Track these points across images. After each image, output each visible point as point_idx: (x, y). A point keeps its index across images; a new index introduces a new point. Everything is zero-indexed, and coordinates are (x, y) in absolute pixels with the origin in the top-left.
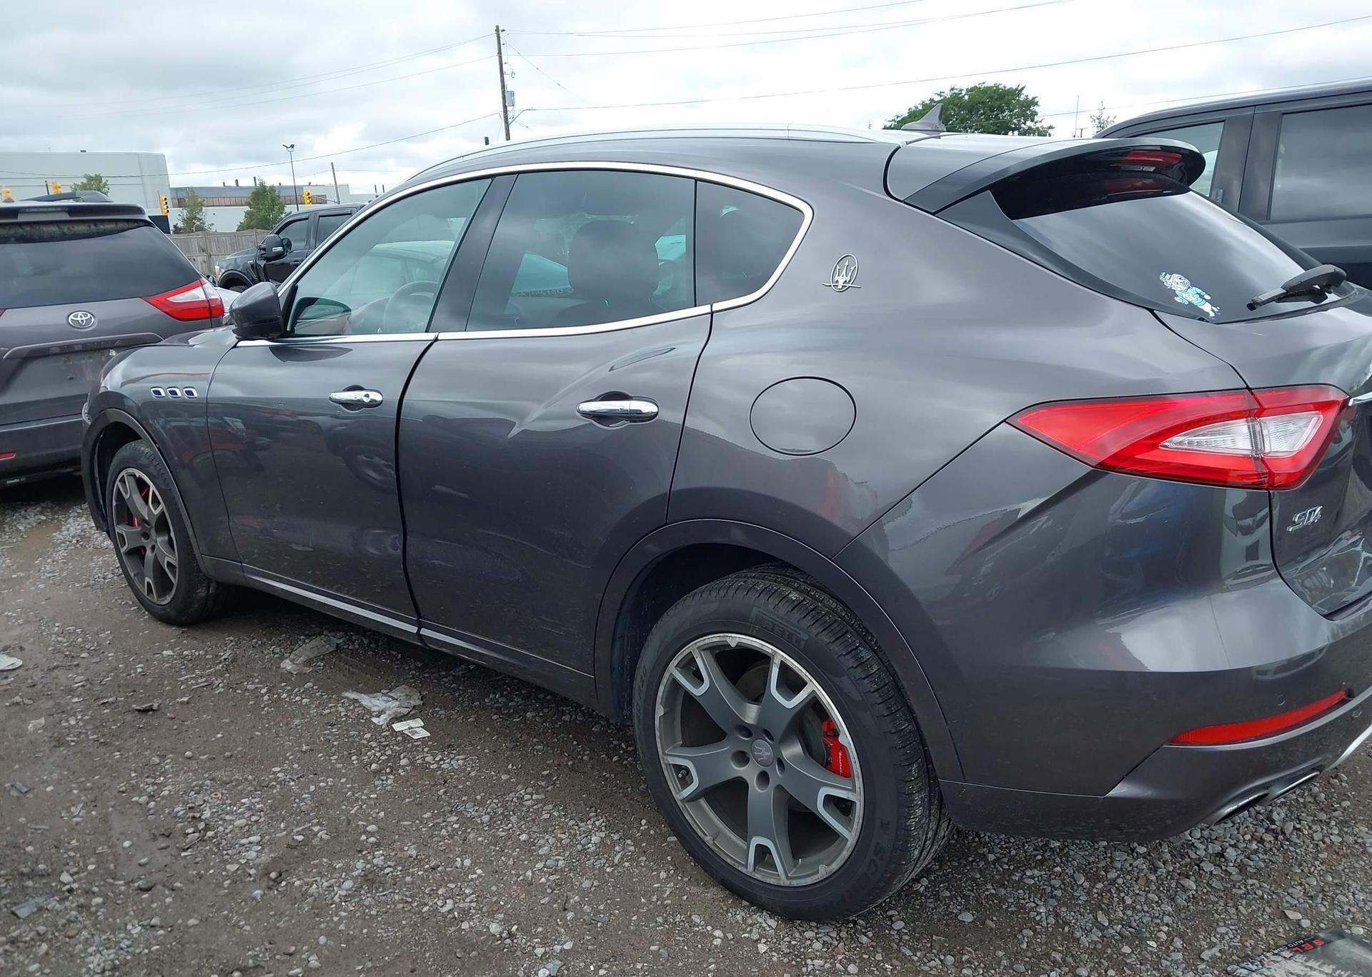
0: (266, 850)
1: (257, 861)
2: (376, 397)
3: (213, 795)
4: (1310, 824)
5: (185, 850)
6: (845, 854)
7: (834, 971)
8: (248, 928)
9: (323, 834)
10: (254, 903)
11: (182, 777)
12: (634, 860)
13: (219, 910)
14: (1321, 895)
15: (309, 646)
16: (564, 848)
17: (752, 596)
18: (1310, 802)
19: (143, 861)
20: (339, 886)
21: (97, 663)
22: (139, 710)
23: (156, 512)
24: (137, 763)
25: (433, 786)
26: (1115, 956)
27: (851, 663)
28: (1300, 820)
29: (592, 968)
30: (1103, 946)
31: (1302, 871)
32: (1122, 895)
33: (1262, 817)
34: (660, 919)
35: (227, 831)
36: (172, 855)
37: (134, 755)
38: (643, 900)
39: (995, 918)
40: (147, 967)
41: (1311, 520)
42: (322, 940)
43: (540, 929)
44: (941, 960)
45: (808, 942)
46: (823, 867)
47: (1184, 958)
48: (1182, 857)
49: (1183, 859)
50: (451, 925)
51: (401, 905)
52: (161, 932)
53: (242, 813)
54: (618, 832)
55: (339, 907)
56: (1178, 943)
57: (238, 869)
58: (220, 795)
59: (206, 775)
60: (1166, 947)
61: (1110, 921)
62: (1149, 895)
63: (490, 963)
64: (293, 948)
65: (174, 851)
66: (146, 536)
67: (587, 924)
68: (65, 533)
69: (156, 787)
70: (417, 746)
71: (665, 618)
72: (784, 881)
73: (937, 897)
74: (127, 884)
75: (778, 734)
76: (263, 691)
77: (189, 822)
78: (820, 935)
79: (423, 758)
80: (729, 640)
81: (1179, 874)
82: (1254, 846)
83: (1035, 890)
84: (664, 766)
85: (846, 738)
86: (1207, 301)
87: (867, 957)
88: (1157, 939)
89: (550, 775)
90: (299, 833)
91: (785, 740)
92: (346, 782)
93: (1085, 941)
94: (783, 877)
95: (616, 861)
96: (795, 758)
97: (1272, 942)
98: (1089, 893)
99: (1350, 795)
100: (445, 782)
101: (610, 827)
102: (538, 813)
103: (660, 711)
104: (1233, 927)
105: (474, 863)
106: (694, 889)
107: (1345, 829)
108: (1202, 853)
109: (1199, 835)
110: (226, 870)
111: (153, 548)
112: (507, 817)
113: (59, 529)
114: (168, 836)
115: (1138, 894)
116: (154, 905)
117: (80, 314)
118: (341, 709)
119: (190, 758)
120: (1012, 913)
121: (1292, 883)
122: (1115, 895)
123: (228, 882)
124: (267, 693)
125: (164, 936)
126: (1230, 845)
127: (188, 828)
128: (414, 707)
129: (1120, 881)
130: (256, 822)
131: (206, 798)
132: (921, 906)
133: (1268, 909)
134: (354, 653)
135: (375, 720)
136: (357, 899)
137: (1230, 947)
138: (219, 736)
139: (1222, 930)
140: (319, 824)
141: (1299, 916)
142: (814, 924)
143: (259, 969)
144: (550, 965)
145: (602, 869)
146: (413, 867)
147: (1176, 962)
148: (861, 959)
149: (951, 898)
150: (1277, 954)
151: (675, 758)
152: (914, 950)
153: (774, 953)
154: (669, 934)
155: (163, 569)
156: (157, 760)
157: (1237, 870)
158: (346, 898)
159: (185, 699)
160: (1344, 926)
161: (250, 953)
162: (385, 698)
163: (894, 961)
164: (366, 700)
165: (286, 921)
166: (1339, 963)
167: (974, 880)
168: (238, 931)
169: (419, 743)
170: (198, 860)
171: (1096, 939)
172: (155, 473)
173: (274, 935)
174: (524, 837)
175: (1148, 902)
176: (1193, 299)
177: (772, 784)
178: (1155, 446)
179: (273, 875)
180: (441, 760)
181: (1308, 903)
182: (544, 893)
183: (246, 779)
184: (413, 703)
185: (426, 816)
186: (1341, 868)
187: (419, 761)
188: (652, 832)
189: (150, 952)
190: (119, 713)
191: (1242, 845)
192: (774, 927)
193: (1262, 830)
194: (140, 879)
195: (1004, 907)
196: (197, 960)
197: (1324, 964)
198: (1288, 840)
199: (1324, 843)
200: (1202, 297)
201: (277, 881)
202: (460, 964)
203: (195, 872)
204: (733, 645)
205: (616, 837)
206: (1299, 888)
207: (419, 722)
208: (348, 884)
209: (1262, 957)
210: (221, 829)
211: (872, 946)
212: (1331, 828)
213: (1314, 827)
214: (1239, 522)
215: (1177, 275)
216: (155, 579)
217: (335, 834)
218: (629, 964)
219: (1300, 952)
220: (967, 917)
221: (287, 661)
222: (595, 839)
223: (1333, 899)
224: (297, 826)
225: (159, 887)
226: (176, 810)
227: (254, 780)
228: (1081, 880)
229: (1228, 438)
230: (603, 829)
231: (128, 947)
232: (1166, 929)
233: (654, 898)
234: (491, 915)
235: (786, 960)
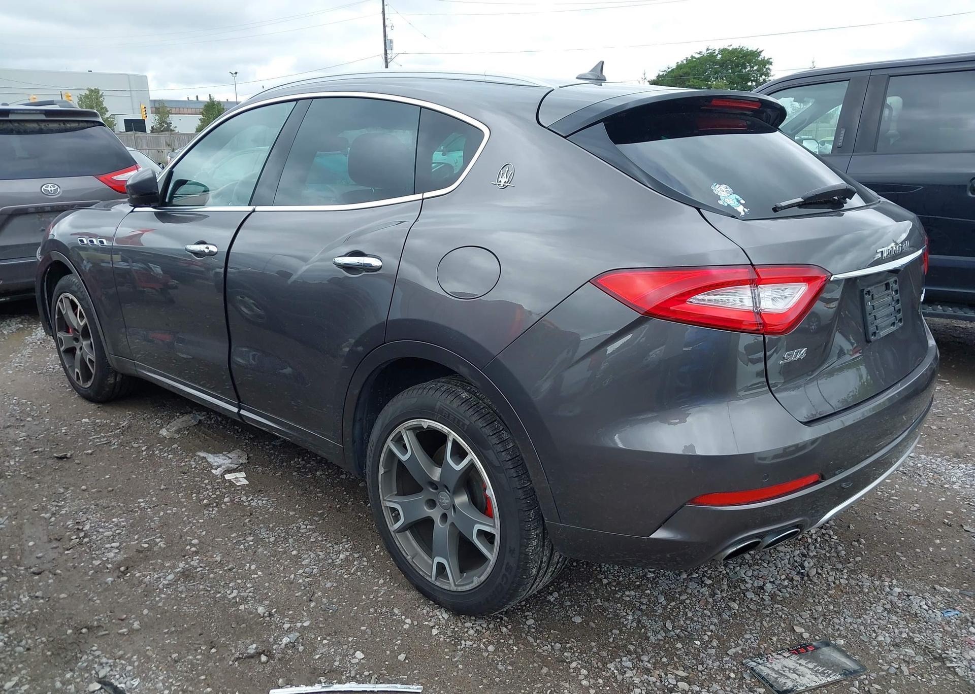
0: (122, 553)
1: (115, 559)
2: (213, 249)
3: (94, 515)
4: (829, 571)
5: (68, 550)
6: (489, 570)
7: (479, 649)
8: (98, 601)
9: (162, 544)
10: (106, 586)
11: (77, 502)
12: (365, 571)
13: (82, 589)
14: (822, 618)
15: (181, 420)
16: (320, 561)
17: (438, 394)
18: (834, 556)
19: (40, 555)
20: (165, 578)
21: (36, 425)
22: (57, 457)
23: (82, 324)
24: (48, 492)
25: (243, 516)
26: (670, 649)
27: (494, 440)
28: (823, 568)
29: (319, 639)
30: (664, 643)
31: (814, 601)
32: (687, 610)
33: (796, 564)
34: (372, 610)
35: (98, 539)
36: (59, 553)
37: (48, 487)
38: (364, 597)
39: (596, 621)
40: (27, 622)
41: (798, 357)
42: (145, 612)
43: (291, 612)
44: (552, 646)
45: (466, 630)
46: (477, 578)
47: (716, 653)
48: (735, 588)
49: (735, 589)
50: (233, 606)
51: (203, 592)
52: (42, 601)
53: (111, 528)
54: (359, 552)
55: (161, 591)
56: (715, 643)
57: (100, 564)
58: (99, 515)
59: (92, 502)
60: (706, 645)
61: (674, 627)
62: (705, 611)
63: (253, 632)
64: (125, 616)
65: (61, 550)
66: (77, 340)
67: (323, 611)
68: (33, 337)
69: (57, 508)
70: (238, 490)
71: (386, 408)
72: (453, 588)
73: (561, 605)
74: (26, 569)
75: (451, 487)
76: (143, 449)
77: (74, 532)
78: (475, 626)
79: (240, 498)
80: (423, 424)
81: (729, 599)
82: (786, 583)
83: (630, 605)
84: (383, 508)
85: (490, 492)
86: (741, 204)
87: (503, 641)
88: (701, 640)
89: (323, 514)
90: (146, 543)
91: (456, 492)
92: (185, 511)
93: (653, 639)
94: (453, 584)
95: (352, 571)
96: (462, 504)
97: (779, 646)
98: (665, 608)
99: (863, 553)
100: (251, 514)
101: (354, 549)
102: (308, 537)
103: (382, 471)
104: (755, 635)
105: (258, 568)
106: (400, 592)
107: (852, 576)
108: (749, 586)
109: (750, 574)
110: (92, 564)
111: (81, 348)
112: (286, 539)
113: (30, 334)
114: (59, 540)
115: (697, 611)
116: (41, 584)
117: (50, 185)
118: (192, 463)
119: (84, 490)
120: (609, 618)
121: (805, 608)
122: (682, 610)
123: (92, 572)
124: (146, 450)
125: (43, 603)
126: (770, 582)
127: (73, 535)
128: (242, 464)
129: (688, 601)
130: (119, 534)
131: (89, 517)
132: (549, 610)
133: (783, 625)
134: (210, 427)
135: (213, 471)
136: (174, 587)
137: (750, 647)
138: (108, 476)
139: (747, 636)
140: (161, 537)
141: (803, 630)
142: (473, 618)
143: (100, 628)
144: (291, 636)
145: (341, 575)
146: (217, 568)
147: (710, 655)
148: (499, 642)
149: (570, 607)
150: (780, 654)
151: (390, 503)
152: (536, 639)
153: (442, 636)
154: (376, 619)
155: (86, 363)
156: (62, 490)
157: (770, 598)
158: (167, 586)
159: (90, 451)
160: (831, 639)
161: (96, 617)
162: (224, 457)
163: (520, 645)
164: (211, 458)
165: (125, 598)
166: (820, 662)
167: (589, 595)
168: (91, 603)
169: (240, 488)
170: (75, 556)
171: (660, 638)
172: (81, 297)
173: (114, 607)
174: (294, 553)
175: (703, 616)
176: (732, 202)
177: (449, 521)
178: (684, 302)
179: (122, 569)
180: (251, 500)
181: (812, 623)
182: (299, 589)
183: (119, 506)
184: (241, 461)
185: (233, 536)
186: (841, 601)
187: (236, 500)
188: (382, 554)
189: (32, 613)
190: (44, 459)
191: (777, 582)
192: (446, 618)
193: (794, 573)
194: (35, 566)
195: (605, 614)
196: (61, 620)
197: (810, 662)
198: (811, 580)
199: (834, 583)
200: (738, 201)
201: (124, 573)
202: (232, 632)
203: (71, 564)
204: (425, 427)
205: (356, 556)
206: (809, 612)
207: (243, 474)
208: (171, 577)
209: (769, 655)
210: (94, 537)
211: (509, 635)
212: (843, 575)
213: (831, 574)
214: (750, 357)
215: (724, 186)
216: (81, 370)
217: (170, 544)
218: (344, 638)
219: (796, 654)
220: (578, 620)
221: (164, 429)
222: (342, 556)
223: (830, 620)
224: (146, 538)
225: (47, 572)
226: (67, 524)
227: (124, 506)
228: (662, 599)
229: (737, 298)
230: (349, 550)
231: (17, 609)
232: (709, 633)
233: (372, 596)
234: (260, 602)
235: (448, 640)
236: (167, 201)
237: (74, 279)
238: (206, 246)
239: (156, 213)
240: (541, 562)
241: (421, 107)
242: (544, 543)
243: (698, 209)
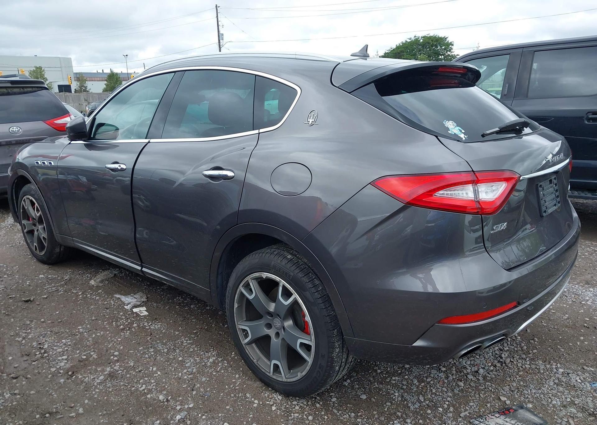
0: (69, 362)
1: (64, 367)
2: (124, 167)
3: (50, 338)
4: (518, 359)
5: (34, 362)
6: (308, 368)
7: (302, 419)
8: (55, 395)
9: (95, 356)
10: (60, 385)
11: (38, 330)
12: (226, 369)
13: (45, 387)
14: (517, 390)
15: (103, 274)
16: (197, 364)
17: (272, 256)
18: (519, 350)
19: (16, 365)
20: (98, 378)
21: (10, 280)
22: (25, 301)
23: (38, 215)
24: (20, 324)
25: (146, 336)
26: (424, 414)
27: (310, 285)
28: (513, 357)
29: (200, 415)
30: (420, 410)
31: (510, 379)
32: (432, 388)
33: (497, 356)
34: (232, 395)
35: (53, 354)
36: (28, 364)
37: (19, 320)
38: (227, 387)
39: (376, 398)
40: (9, 411)
41: (502, 228)
42: (86, 401)
43: (180, 398)
44: (349, 415)
45: (294, 406)
46: (300, 374)
47: (453, 416)
48: (461, 372)
49: (461, 373)
50: (143, 395)
51: (123, 387)
52: (18, 396)
53: (61, 346)
54: (221, 357)
55: (96, 387)
56: (451, 409)
57: (55, 370)
58: (53, 338)
59: (49, 330)
60: (446, 411)
61: (425, 399)
62: (443, 388)
63: (157, 412)
64: (73, 405)
65: (30, 362)
66: (35, 225)
67: (201, 397)
68: (6, 223)
69: (26, 334)
70: (142, 319)
71: (238, 266)
72: (285, 380)
73: (353, 387)
74: (8, 375)
75: (282, 316)
76: (80, 293)
77: (38, 350)
78: (299, 403)
79: (143, 324)
80: (262, 275)
81: (457, 380)
82: (492, 368)
83: (395, 386)
84: (237, 329)
85: (308, 318)
86: (463, 133)
87: (318, 413)
88: (443, 407)
89: (197, 333)
90: (84, 355)
91: (285, 319)
92: (109, 334)
93: (412, 408)
94: (284, 378)
95: (218, 370)
96: (289, 326)
97: (492, 410)
98: (418, 387)
99: (537, 347)
100: (151, 334)
101: (218, 355)
102: (189, 348)
103: (236, 306)
104: (476, 403)
105: (158, 369)
106: (250, 382)
107: (533, 362)
108: (469, 371)
109: (469, 363)
110: (50, 370)
111: (38, 230)
112: (175, 350)
113: (4, 221)
114: (28, 355)
115: (438, 388)
116: (17, 385)
117: (15, 128)
118: (112, 302)
119: (43, 322)
120: (384, 395)
121: (505, 384)
122: (429, 388)
123: (50, 376)
124: (81, 294)
125: (19, 398)
126: (482, 368)
127: (37, 352)
128: (143, 302)
129: (432, 382)
130: (67, 350)
131: (47, 340)
132: (345, 392)
133: (493, 396)
134: (122, 278)
135: (126, 307)
136: (104, 384)
137: (474, 411)
138: (57, 312)
139: (471, 404)
140: (94, 351)
141: (506, 399)
142: (298, 398)
143: (58, 413)
144: (182, 414)
145: (211, 373)
146: (131, 371)
147: (449, 418)
148: (315, 414)
149: (358, 389)
150: (493, 415)
151: (243, 326)
152: (338, 410)
153: (278, 411)
154: (235, 401)
155: (41, 240)
156: (28, 322)
157: (483, 378)
158: (99, 384)
159: (45, 296)
160: (524, 404)
161: (55, 406)
162: (132, 298)
163: (329, 415)
164: (123, 298)
165: (72, 393)
166: (519, 420)
167: (370, 381)
168: (51, 397)
169: (143, 317)
170: (39, 366)
171: (417, 407)
172: (37, 198)
173: (66, 399)
174: (180, 359)
175: (442, 391)
176: (457, 132)
177: (281, 337)
178: (431, 195)
179: (70, 373)
180: (151, 325)
181: (511, 394)
182: (185, 383)
183: (66, 332)
184: (143, 300)
185: (140, 349)
186: (527, 379)
187: (141, 325)
188: (236, 358)
189: (12, 405)
190: (16, 302)
191: (486, 368)
192: (280, 399)
193: (496, 361)
194: (14, 373)
195: (381, 393)
196: (32, 409)
197: (512, 420)
198: (507, 366)
199: (522, 368)
200: (461, 131)
201: (71, 376)
202: (144, 413)
203: (37, 371)
204: (264, 278)
205: (220, 359)
206: (508, 387)
207: (145, 308)
208: (102, 377)
209: (486, 416)
210: (51, 353)
211: (321, 408)
212: (526, 362)
213: (519, 361)
214: (471, 228)
215: (451, 121)
216: (38, 244)
217: (100, 356)
218: (216, 414)
219: (503, 415)
220: (364, 397)
221: (93, 280)
222: (211, 360)
223: (522, 392)
224: (84, 352)
225: (21, 377)
226: (33, 344)
227: (69, 332)
228: (416, 382)
229: (464, 192)
230: (215, 356)
231: (2, 403)
232: (447, 403)
233: (232, 386)
234: (161, 392)
235: (283, 414)
236: (92, 136)
237: (33, 186)
238: (119, 165)
239: (85, 144)
240: (342, 362)
241: (256, 75)
242: (343, 350)
243: (437, 137)
